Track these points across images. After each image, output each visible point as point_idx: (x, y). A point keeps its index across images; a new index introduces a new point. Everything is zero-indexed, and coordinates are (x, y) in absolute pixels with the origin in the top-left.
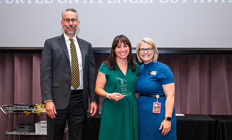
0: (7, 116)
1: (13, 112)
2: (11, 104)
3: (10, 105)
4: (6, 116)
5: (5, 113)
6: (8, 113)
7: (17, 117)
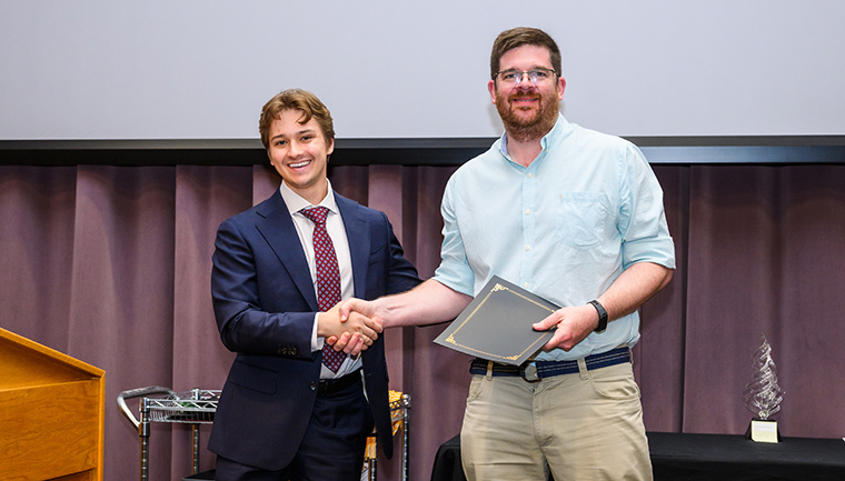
0: (147, 437)
1: (172, 418)
2: (160, 385)
3: (158, 389)
4: (142, 436)
5: (137, 424)
6: (148, 425)
7: (187, 440)
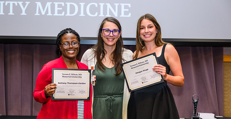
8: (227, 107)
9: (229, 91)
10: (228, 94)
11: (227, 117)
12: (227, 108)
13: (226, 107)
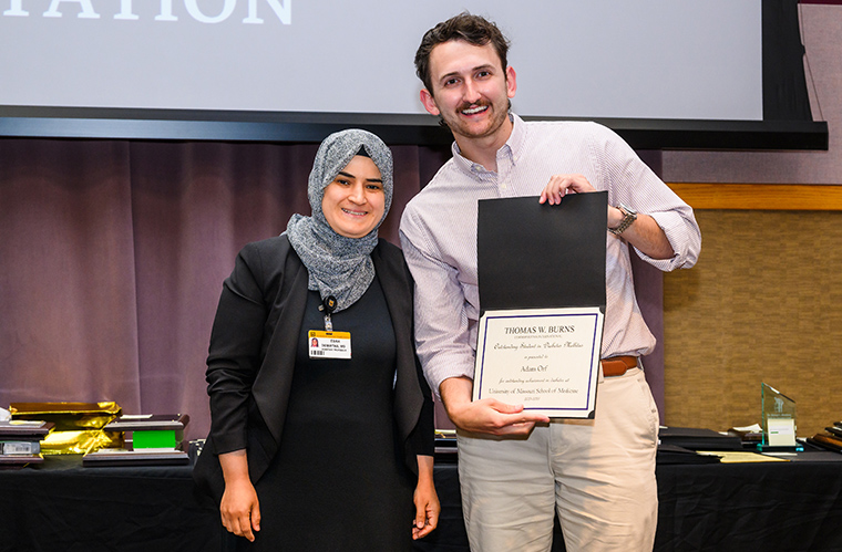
8: (679, 388)
9: (685, 324)
10: (679, 337)
11: (679, 425)
12: (678, 394)
13: (672, 388)
